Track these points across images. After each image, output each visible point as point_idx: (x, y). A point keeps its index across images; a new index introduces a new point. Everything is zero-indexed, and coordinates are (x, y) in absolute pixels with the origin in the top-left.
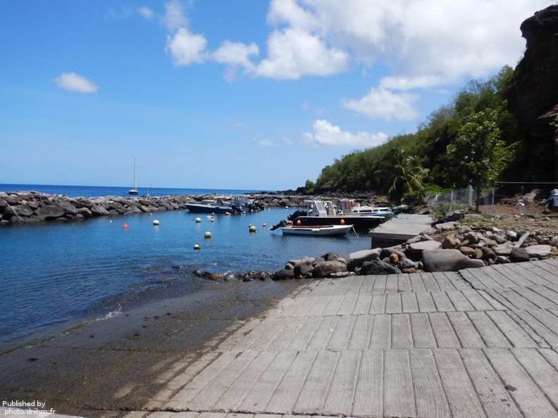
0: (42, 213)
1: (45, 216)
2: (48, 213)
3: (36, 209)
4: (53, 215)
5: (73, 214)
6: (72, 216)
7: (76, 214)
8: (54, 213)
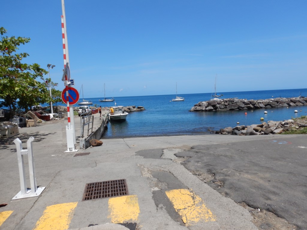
0: (229, 107)
1: (230, 108)
2: (232, 107)
3: (227, 106)
4: (233, 108)
5: (242, 107)
6: (242, 109)
7: (244, 107)
8: (234, 107)
